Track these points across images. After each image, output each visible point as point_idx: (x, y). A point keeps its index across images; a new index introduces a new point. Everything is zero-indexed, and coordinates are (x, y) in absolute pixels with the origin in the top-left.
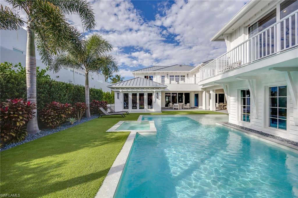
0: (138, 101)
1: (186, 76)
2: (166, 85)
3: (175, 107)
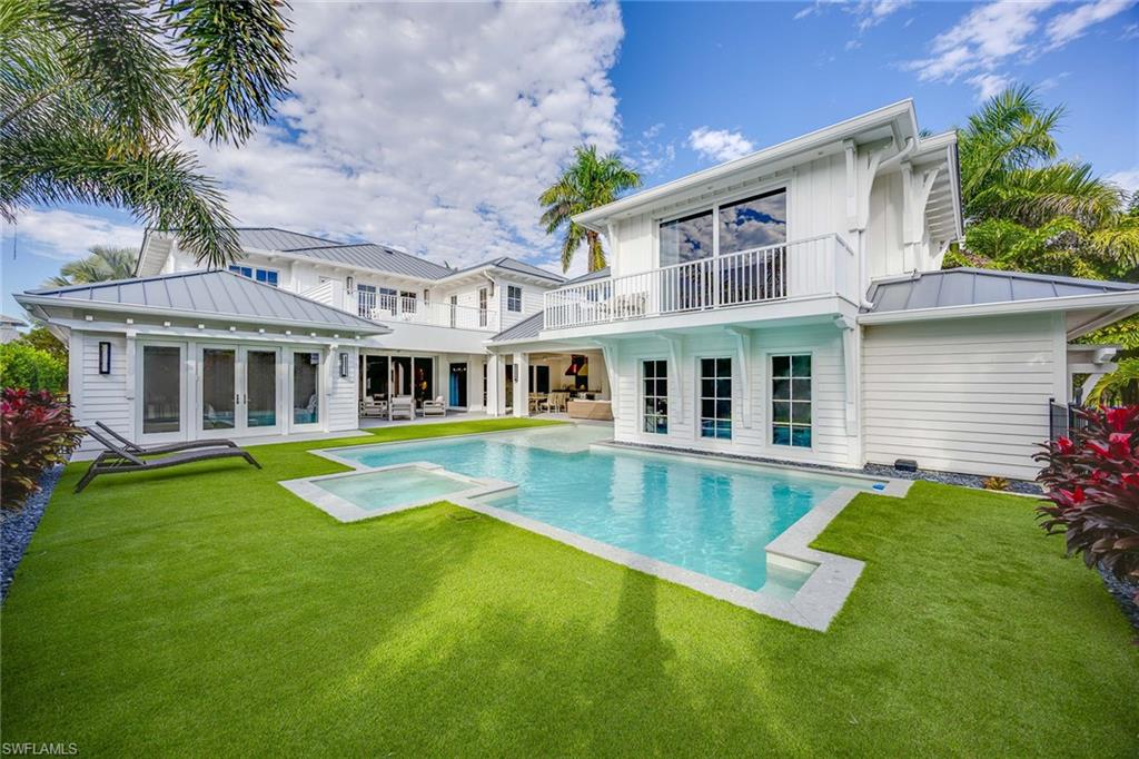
0: (241, 390)
1: (420, 295)
2: (385, 324)
3: (396, 413)
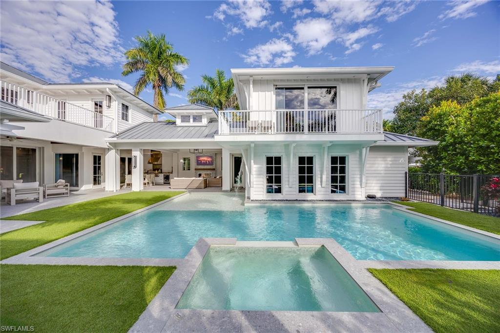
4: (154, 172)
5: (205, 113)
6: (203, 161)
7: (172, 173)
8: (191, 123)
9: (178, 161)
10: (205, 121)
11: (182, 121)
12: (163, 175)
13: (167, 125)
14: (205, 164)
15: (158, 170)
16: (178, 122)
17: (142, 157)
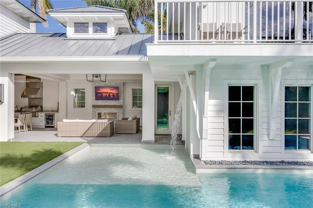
4: (31, 110)
5: (112, 19)
6: (104, 95)
7: (57, 111)
8: (91, 34)
9: (67, 93)
10: (111, 31)
11: (76, 31)
12: (43, 114)
13: (52, 38)
14: (108, 98)
15: (36, 107)
16: (70, 31)
17: (12, 86)
